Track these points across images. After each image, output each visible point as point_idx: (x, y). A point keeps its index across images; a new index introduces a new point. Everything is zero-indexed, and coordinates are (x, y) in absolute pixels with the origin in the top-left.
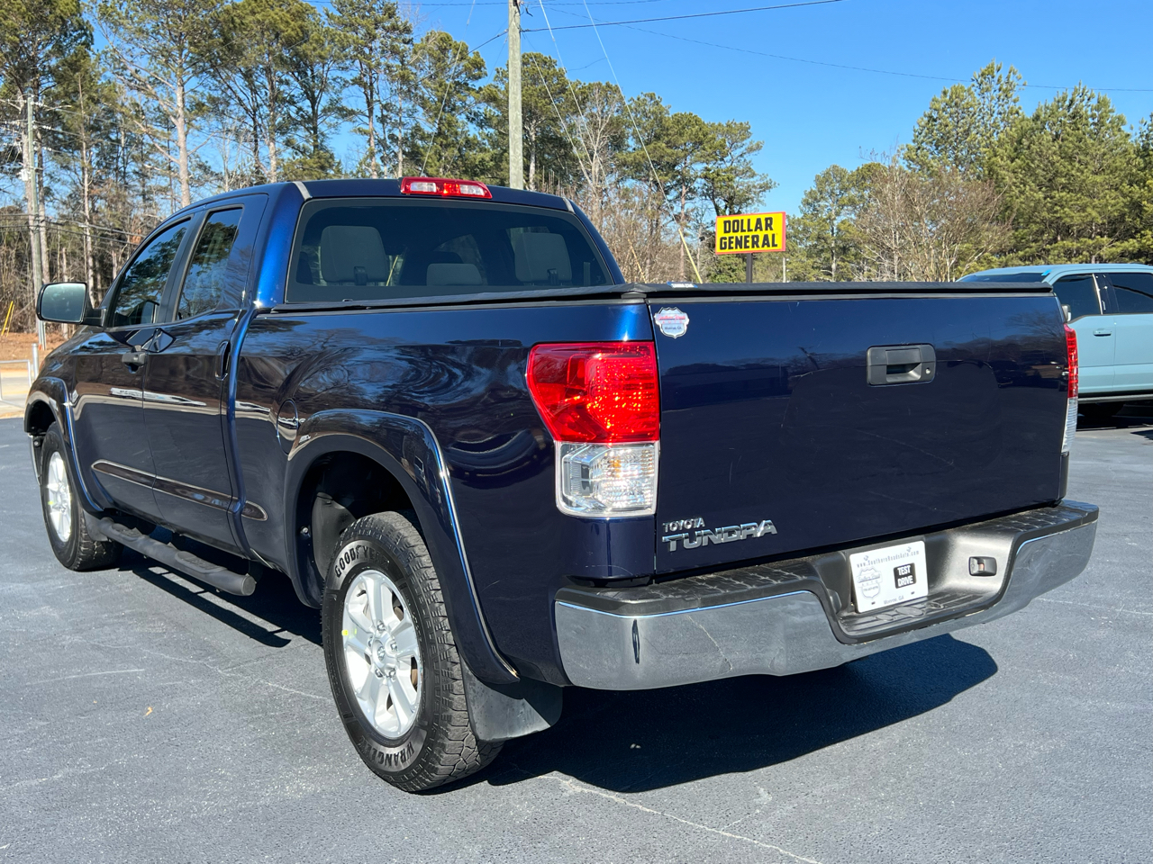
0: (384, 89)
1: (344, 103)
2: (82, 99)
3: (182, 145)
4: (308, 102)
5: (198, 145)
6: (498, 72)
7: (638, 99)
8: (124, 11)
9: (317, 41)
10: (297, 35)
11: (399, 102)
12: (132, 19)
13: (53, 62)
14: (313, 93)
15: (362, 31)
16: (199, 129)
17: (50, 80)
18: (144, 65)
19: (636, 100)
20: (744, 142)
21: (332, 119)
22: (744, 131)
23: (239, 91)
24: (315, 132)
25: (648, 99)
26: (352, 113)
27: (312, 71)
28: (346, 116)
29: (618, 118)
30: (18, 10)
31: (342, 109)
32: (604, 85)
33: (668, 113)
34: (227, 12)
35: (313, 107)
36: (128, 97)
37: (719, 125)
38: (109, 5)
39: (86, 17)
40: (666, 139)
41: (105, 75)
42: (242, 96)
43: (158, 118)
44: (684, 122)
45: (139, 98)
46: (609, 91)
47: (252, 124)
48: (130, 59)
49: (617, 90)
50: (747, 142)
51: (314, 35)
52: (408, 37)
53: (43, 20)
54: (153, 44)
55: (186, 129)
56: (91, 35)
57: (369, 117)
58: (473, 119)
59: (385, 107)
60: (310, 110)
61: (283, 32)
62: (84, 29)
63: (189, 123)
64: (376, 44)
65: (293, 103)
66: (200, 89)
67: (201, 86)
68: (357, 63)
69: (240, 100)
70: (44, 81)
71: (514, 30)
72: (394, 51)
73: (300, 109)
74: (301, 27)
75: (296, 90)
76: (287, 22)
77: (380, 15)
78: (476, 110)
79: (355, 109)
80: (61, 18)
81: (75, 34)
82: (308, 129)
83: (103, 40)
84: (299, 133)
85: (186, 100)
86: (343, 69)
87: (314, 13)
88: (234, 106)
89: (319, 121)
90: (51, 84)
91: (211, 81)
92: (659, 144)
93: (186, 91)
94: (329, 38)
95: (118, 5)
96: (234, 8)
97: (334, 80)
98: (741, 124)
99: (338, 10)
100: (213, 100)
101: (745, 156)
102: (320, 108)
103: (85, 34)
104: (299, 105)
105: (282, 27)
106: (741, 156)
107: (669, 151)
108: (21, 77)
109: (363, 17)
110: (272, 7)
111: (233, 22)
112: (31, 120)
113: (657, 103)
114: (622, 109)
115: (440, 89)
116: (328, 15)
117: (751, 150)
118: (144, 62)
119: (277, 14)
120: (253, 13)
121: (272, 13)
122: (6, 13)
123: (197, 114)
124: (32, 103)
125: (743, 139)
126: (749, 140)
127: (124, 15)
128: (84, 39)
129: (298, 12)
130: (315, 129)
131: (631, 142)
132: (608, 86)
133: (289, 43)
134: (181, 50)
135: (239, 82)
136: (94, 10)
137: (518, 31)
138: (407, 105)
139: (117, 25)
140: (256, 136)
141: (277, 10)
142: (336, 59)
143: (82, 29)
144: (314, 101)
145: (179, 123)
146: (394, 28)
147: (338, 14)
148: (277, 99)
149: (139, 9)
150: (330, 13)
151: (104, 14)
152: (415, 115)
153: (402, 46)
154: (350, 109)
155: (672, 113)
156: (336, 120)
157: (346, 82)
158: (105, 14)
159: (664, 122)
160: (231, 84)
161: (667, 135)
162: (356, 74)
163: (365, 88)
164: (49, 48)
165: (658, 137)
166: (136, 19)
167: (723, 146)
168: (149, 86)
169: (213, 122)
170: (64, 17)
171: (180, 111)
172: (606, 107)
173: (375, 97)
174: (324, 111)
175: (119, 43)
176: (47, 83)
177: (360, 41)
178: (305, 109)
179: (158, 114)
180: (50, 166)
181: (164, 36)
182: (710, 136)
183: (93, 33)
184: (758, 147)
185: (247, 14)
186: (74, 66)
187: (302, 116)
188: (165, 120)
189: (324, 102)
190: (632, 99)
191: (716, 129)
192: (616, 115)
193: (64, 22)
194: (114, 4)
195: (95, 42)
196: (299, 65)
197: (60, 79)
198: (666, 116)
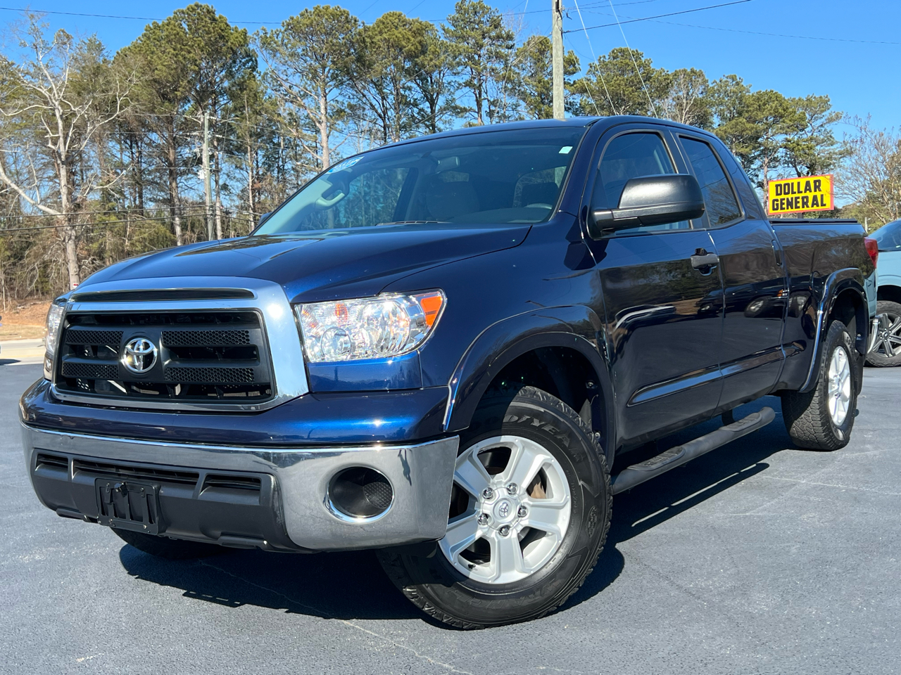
0: (492, 89)
1: (458, 103)
2: (247, 111)
3: (324, 145)
4: (428, 104)
5: (337, 144)
6: (591, 67)
7: (721, 81)
8: (280, 39)
9: (433, 53)
10: (416, 48)
11: (507, 100)
12: (286, 45)
13: (226, 84)
14: (432, 96)
15: (472, 42)
16: (341, 132)
17: (225, 98)
18: (297, 82)
19: (718, 81)
20: (823, 114)
21: (446, 117)
22: (824, 104)
23: (372, 98)
24: (434, 128)
25: (730, 80)
26: (464, 110)
27: (431, 78)
28: (459, 113)
29: (701, 100)
30: (198, 45)
31: (456, 107)
32: (689, 70)
33: (748, 92)
34: (360, 34)
35: (431, 108)
36: (285, 109)
37: (800, 99)
38: (268, 36)
39: (251, 47)
40: (747, 115)
41: (268, 92)
42: (374, 102)
43: (308, 124)
44: (763, 100)
45: (293, 107)
46: (693, 76)
47: (382, 124)
48: (285, 78)
49: (701, 75)
50: (826, 113)
51: (431, 48)
52: (511, 43)
53: (218, 51)
54: (302, 65)
55: (328, 132)
56: (256, 60)
57: (478, 113)
58: (570, 109)
59: (493, 103)
60: (429, 110)
61: (405, 47)
62: (250, 56)
63: (332, 127)
64: (483, 52)
65: (416, 105)
66: (340, 99)
67: (339, 96)
68: (469, 68)
69: (371, 104)
70: (221, 99)
71: (557, 32)
72: (498, 56)
73: (422, 110)
74: (420, 42)
75: (416, 94)
76: (408, 39)
77: (486, 27)
78: (572, 101)
79: (467, 107)
80: (231, 48)
81: (243, 61)
82: (427, 126)
83: (265, 64)
84: (420, 130)
85: (328, 108)
86: (455, 74)
87: (433, 29)
88: (369, 112)
89: (437, 119)
90: (225, 102)
91: (350, 91)
92: (740, 120)
93: (328, 101)
94: (444, 49)
95: (275, 36)
96: (365, 31)
97: (449, 83)
98: (821, 97)
99: (453, 25)
100: (351, 107)
101: (826, 126)
102: (437, 108)
103: (251, 60)
104: (421, 106)
105: (404, 43)
106: (822, 126)
107: (748, 126)
108: (201, 97)
109: (473, 29)
110: (397, 27)
111: (364, 42)
112: (206, 131)
113: (738, 84)
114: (705, 91)
115: (539, 85)
116: (444, 30)
117: (830, 120)
118: (296, 79)
119: (400, 33)
120: (381, 33)
121: (396, 32)
122: (189, 49)
123: (337, 119)
124: (208, 117)
125: (822, 111)
126: (829, 111)
127: (280, 43)
128: (250, 64)
129: (418, 29)
131: (716, 120)
132: (692, 71)
133: (411, 56)
134: (324, 68)
135: (372, 93)
136: (257, 41)
137: (560, 32)
138: (513, 100)
139: (275, 52)
140: (385, 134)
141: (400, 29)
142: (451, 67)
143: (248, 56)
144: (433, 104)
145: (323, 128)
146: (499, 37)
147: (452, 29)
148: (402, 102)
149: (291, 38)
150: (446, 28)
151: (264, 44)
152: (519, 108)
153: (504, 51)
154: (462, 106)
155: (753, 91)
156: (450, 117)
157: (460, 84)
158: (266, 43)
159: (744, 101)
160: (366, 92)
161: (747, 112)
162: (467, 78)
163: (474, 89)
164: (224, 73)
165: (740, 114)
166: (289, 45)
167: (803, 119)
168: (299, 98)
169: (352, 125)
170: (235, 48)
171: (323, 118)
172: (691, 91)
173: (484, 95)
174: (442, 110)
175: (276, 65)
176: (223, 100)
177: (470, 50)
178: (426, 109)
179: (308, 121)
181: (311, 58)
182: (791, 110)
183: (258, 59)
184: (838, 117)
185: (376, 35)
186: (242, 86)
187: (423, 116)
188: (313, 126)
189: (441, 102)
190: (715, 82)
191: (797, 103)
192: (700, 96)
193: (234, 53)
194: (273, 35)
195: (259, 66)
196: (419, 74)
197: (233, 97)
198: (747, 94)
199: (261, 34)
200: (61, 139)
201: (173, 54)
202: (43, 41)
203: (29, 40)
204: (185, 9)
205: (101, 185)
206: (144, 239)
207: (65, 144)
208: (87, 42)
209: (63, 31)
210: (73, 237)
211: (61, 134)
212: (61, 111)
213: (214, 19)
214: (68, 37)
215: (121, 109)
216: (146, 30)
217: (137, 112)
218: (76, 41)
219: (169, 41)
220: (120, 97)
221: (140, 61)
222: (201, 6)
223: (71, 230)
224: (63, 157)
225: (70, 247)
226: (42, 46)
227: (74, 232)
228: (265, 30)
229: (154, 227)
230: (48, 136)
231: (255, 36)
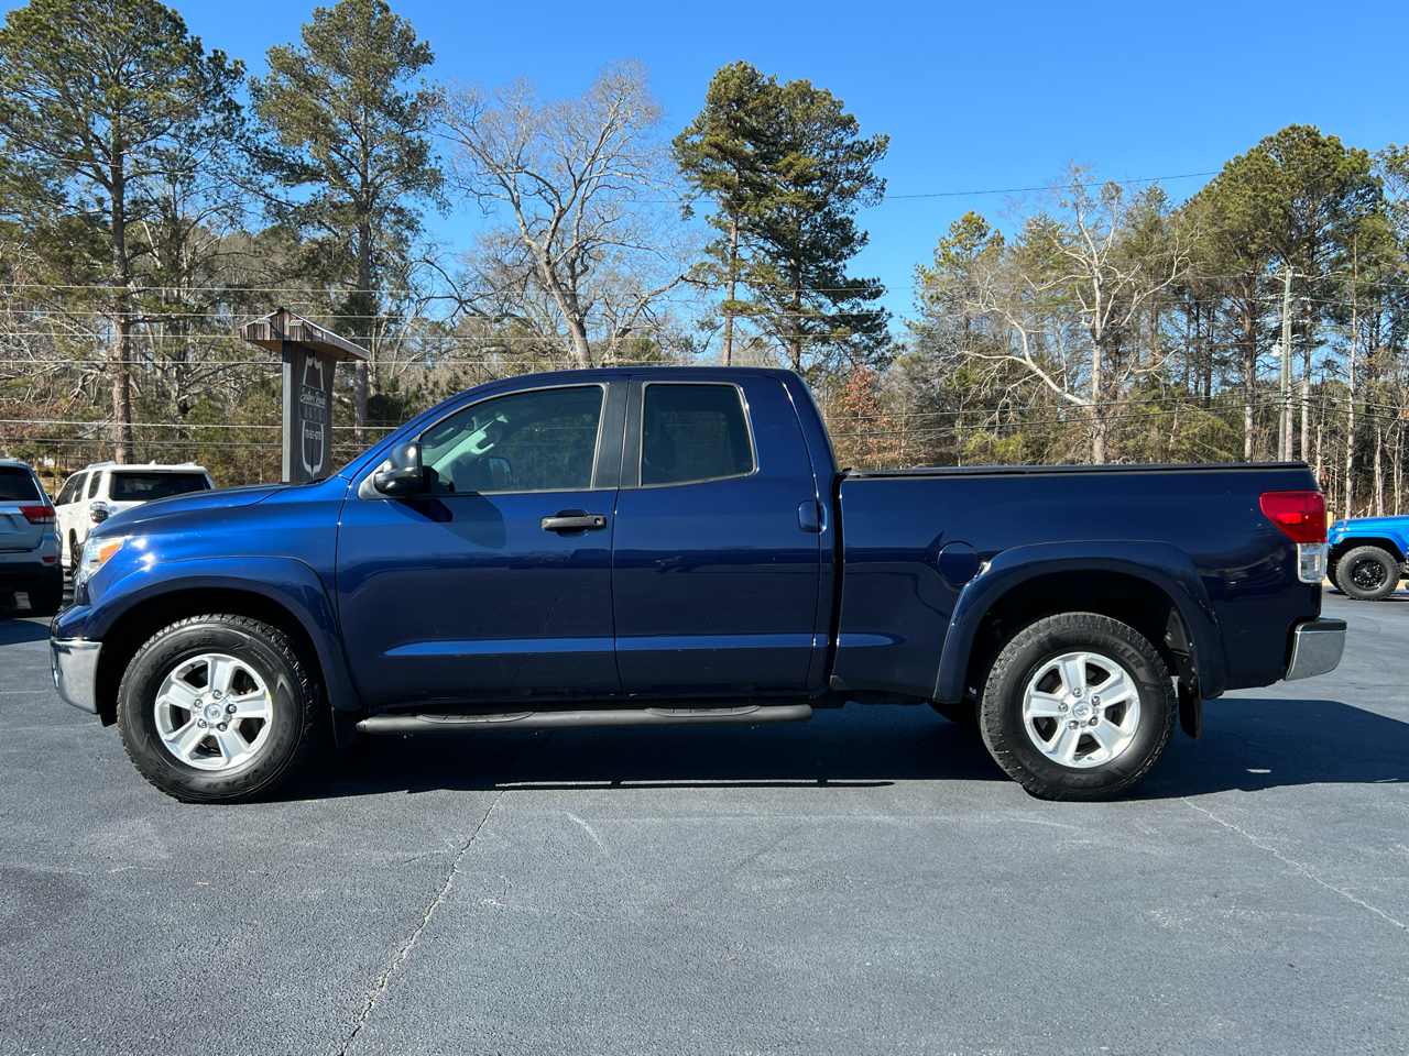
2: (1355, 264)
38: (1399, 155)
56: (1380, 190)
62: (1373, 186)
80: (1339, 179)
81: (1360, 192)
103: (1373, 190)
108: (1286, 249)
112: (1287, 295)
122: (1275, 186)
124: (1291, 275)
128: (1371, 196)
136: (1380, 164)
143: (1368, 185)
151: (1391, 166)
158: (1394, 165)
183: (1382, 188)
195: (1384, 197)
199: (1388, 154)
200: (1098, 314)
201: (1250, 197)
202: (1086, 199)
203: (1070, 198)
204: (1274, 135)
205: (1145, 368)
206: (1194, 434)
207: (1102, 320)
208: (1145, 192)
209: (1112, 184)
210: (1102, 433)
211: (1098, 309)
212: (1102, 280)
213: (1316, 144)
214: (1118, 190)
215: (1178, 270)
216: (1225, 168)
217: (1198, 274)
218: (1126, 196)
219: (1247, 181)
220: (1177, 257)
221: (1209, 209)
222: (1299, 128)
223: (1100, 423)
224: (1098, 336)
225: (1098, 444)
226: (1085, 203)
227: (1103, 426)
228: (1393, 148)
229: (1208, 419)
230: (1082, 311)
231: (1378, 158)
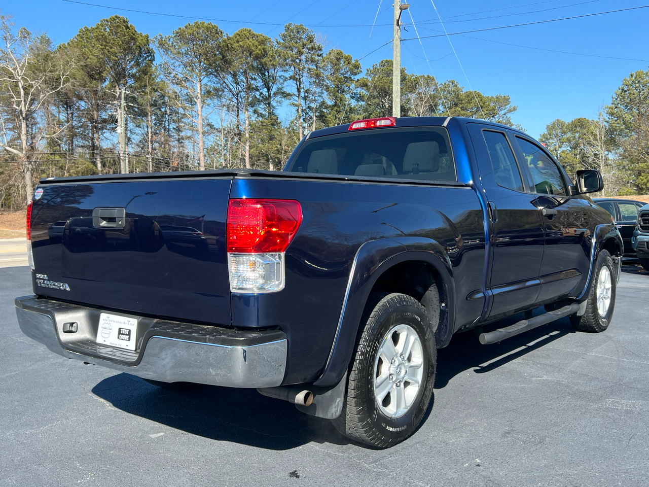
0: (306, 82)
1: (285, 90)
2: (148, 90)
3: (200, 113)
4: (266, 90)
5: (208, 113)
6: (368, 71)
7: (445, 84)
8: (171, 42)
9: (272, 56)
10: (262, 53)
11: (314, 89)
12: (175, 46)
13: (134, 70)
14: (269, 84)
15: (296, 50)
16: (208, 105)
17: (132, 80)
18: (180, 71)
19: (443, 84)
20: (506, 107)
21: (278, 98)
22: (506, 100)
23: (229, 84)
24: (269, 106)
25: (451, 84)
26: (289, 95)
27: (268, 73)
28: (286, 96)
29: (434, 94)
30: (118, 43)
31: (283, 93)
32: (426, 76)
33: (462, 91)
34: (224, 41)
35: (268, 92)
36: (172, 88)
37: (492, 97)
38: (163, 40)
39: (151, 46)
40: (461, 106)
41: (160, 77)
42: (231, 87)
43: (187, 99)
44: (470, 97)
45: (177, 88)
46: (429, 80)
47: (236, 101)
48: (173, 68)
49: (433, 79)
50: (508, 106)
51: (270, 53)
52: (320, 53)
53: (130, 48)
54: (185, 60)
55: (202, 105)
56: (154, 56)
57: (298, 97)
58: (354, 97)
59: (307, 91)
60: (267, 94)
61: (254, 51)
62: (150, 53)
63: (203, 102)
64: (303, 57)
65: (257, 90)
66: (209, 84)
67: (210, 82)
68: (292, 68)
69: (230, 89)
70: (129, 80)
71: (397, 40)
72: (313, 61)
73: (262, 93)
74: (263, 49)
75: (260, 83)
76: (256, 46)
77: (305, 42)
78: (355, 91)
79: (291, 93)
80: (139, 47)
81: (145, 55)
82: (265, 104)
83: (160, 59)
84: (261, 106)
85: (202, 89)
86: (285, 71)
87: (270, 41)
88: (226, 92)
89: (272, 99)
90: (132, 82)
91: (215, 79)
92: (457, 109)
93: (202, 84)
94: (278, 54)
95: (168, 40)
96: (228, 39)
97: (280, 77)
98: (505, 97)
99: (283, 39)
100: (216, 90)
101: (507, 115)
102: (272, 92)
103: (151, 55)
104: (261, 91)
105: (253, 48)
106: (504, 114)
107: (462, 112)
108: (118, 78)
109: (296, 43)
110: (248, 38)
111: (228, 46)
112: (123, 101)
113: (456, 86)
114: (436, 90)
115: (336, 81)
116: (277, 42)
117: (510, 111)
118: (180, 69)
119: (251, 42)
120: (238, 42)
121: (248, 41)
122: (111, 45)
123: (208, 97)
124: (124, 92)
125: (506, 105)
126: (509, 105)
127: (171, 45)
128: (150, 58)
129: (262, 41)
130: (269, 104)
131: (441, 108)
132: (428, 77)
133: (257, 58)
134: (200, 62)
135: (229, 79)
136: (156, 43)
137: (399, 40)
138: (318, 90)
139: (167, 50)
140: (238, 108)
141: (251, 40)
142: (282, 66)
143: (149, 52)
144: (269, 89)
145: (199, 102)
146: (313, 48)
147: (282, 41)
148: (250, 88)
149: (179, 42)
150: (278, 41)
151: (160, 44)
152: (322, 95)
153: (317, 58)
154: (288, 92)
155: (464, 91)
156: (280, 99)
157: (287, 78)
158: (161, 44)
159: (459, 96)
160: (226, 81)
161: (461, 104)
162: (292, 74)
163: (296, 81)
164: (133, 63)
165: (456, 105)
166: (177, 47)
167: (494, 109)
168: (183, 82)
169: (216, 101)
170: (141, 46)
171: (199, 95)
172: (427, 89)
173: (302, 86)
174: (275, 94)
175: (168, 59)
176: (131, 82)
177: (295, 56)
178: (264, 93)
179: (187, 97)
180: (131, 125)
181: (191, 55)
182: (487, 104)
183: (155, 55)
184: (515, 109)
185: (234, 43)
186: (145, 72)
187: (263, 97)
188: (191, 101)
189: (274, 89)
190: (441, 84)
191: (491, 99)
192: (432, 93)
193: (141, 49)
194: (166, 39)
195: (155, 59)
196: (262, 70)
197: (137, 79)
198: (461, 93)
199: (159, 38)
200: (23, 102)
201: (101, 48)
202: (10, 35)
204: (108, 19)
205: (49, 135)
206: (79, 172)
207: (25, 105)
208: (40, 37)
209: (24, 29)
210: (30, 170)
211: (22, 99)
212: (23, 83)
213: (127, 27)
214: (28, 33)
215: (64, 84)
216: (80, 32)
217: (74, 86)
218: (33, 36)
219: (98, 40)
220: (63, 75)
221: (77, 52)
222: (119, 17)
223: (29, 164)
224: (24, 115)
225: (28, 176)
226: (10, 38)
227: (30, 166)
228: (161, 36)
229: (85, 164)
230: (14, 100)
231: (154, 39)
